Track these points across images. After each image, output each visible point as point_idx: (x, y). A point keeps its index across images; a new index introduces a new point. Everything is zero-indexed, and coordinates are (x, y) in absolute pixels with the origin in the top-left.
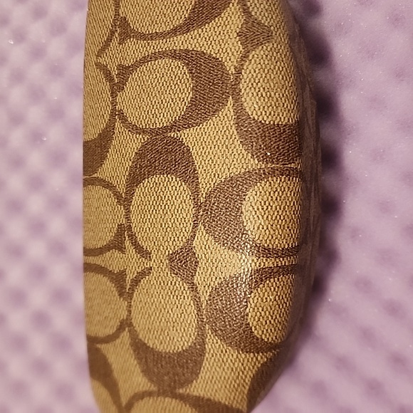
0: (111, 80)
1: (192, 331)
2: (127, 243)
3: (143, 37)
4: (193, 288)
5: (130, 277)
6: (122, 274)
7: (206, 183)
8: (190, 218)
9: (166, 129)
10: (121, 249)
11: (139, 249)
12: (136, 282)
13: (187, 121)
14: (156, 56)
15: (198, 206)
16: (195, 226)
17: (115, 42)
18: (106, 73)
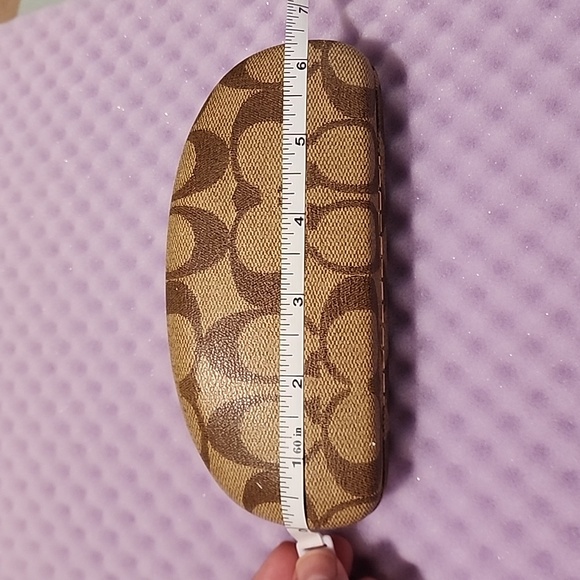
0: (327, 364)
1: (242, 141)
4: (238, 177)
6: (311, 185)
7: (225, 265)
8: (239, 236)
9: (262, 313)
10: (312, 207)
13: (242, 318)
15: (232, 245)
16: (234, 229)
17: (325, 401)
18: (335, 373)
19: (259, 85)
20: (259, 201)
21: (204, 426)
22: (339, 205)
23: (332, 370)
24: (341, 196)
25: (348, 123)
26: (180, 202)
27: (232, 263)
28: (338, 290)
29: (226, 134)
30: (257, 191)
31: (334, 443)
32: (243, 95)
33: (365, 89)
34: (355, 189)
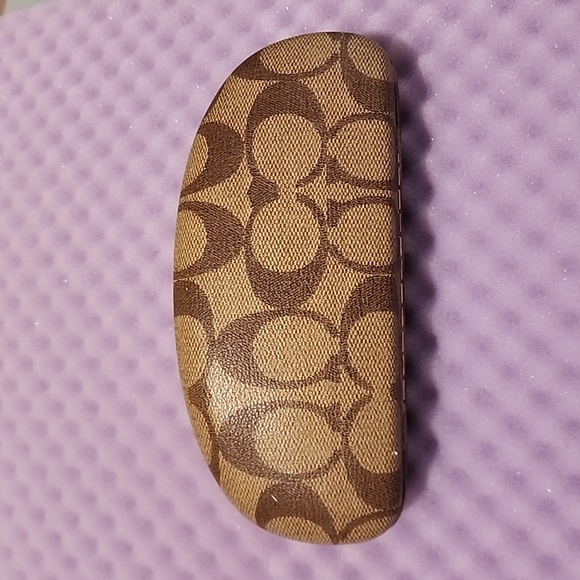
0: (348, 369)
1: (258, 134)
2: (325, 209)
3: (310, 406)
4: (254, 172)
5: (323, 177)
6: (331, 180)
7: (239, 263)
8: (255, 233)
9: (279, 314)
10: (332, 203)
11: (311, 204)
12: (314, 173)
13: (258, 320)
14: (293, 385)
15: (247, 243)
16: (250, 225)
17: (345, 408)
18: (356, 377)
19: (274, 76)
20: (276, 196)
21: (215, 435)
22: (360, 201)
23: (353, 374)
24: (362, 192)
25: (370, 117)
26: (190, 197)
27: (247, 262)
28: (359, 291)
29: (240, 127)
30: (274, 186)
31: (354, 453)
32: (258, 86)
33: (386, 83)
34: (376, 185)
